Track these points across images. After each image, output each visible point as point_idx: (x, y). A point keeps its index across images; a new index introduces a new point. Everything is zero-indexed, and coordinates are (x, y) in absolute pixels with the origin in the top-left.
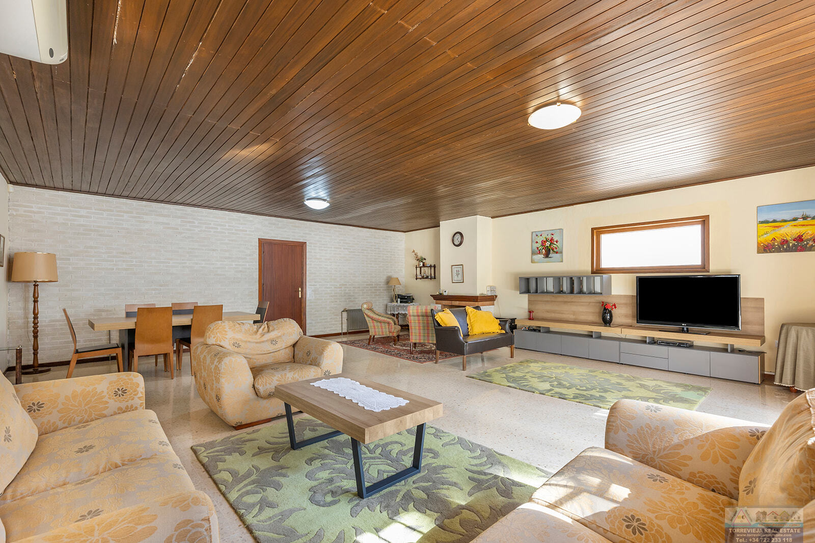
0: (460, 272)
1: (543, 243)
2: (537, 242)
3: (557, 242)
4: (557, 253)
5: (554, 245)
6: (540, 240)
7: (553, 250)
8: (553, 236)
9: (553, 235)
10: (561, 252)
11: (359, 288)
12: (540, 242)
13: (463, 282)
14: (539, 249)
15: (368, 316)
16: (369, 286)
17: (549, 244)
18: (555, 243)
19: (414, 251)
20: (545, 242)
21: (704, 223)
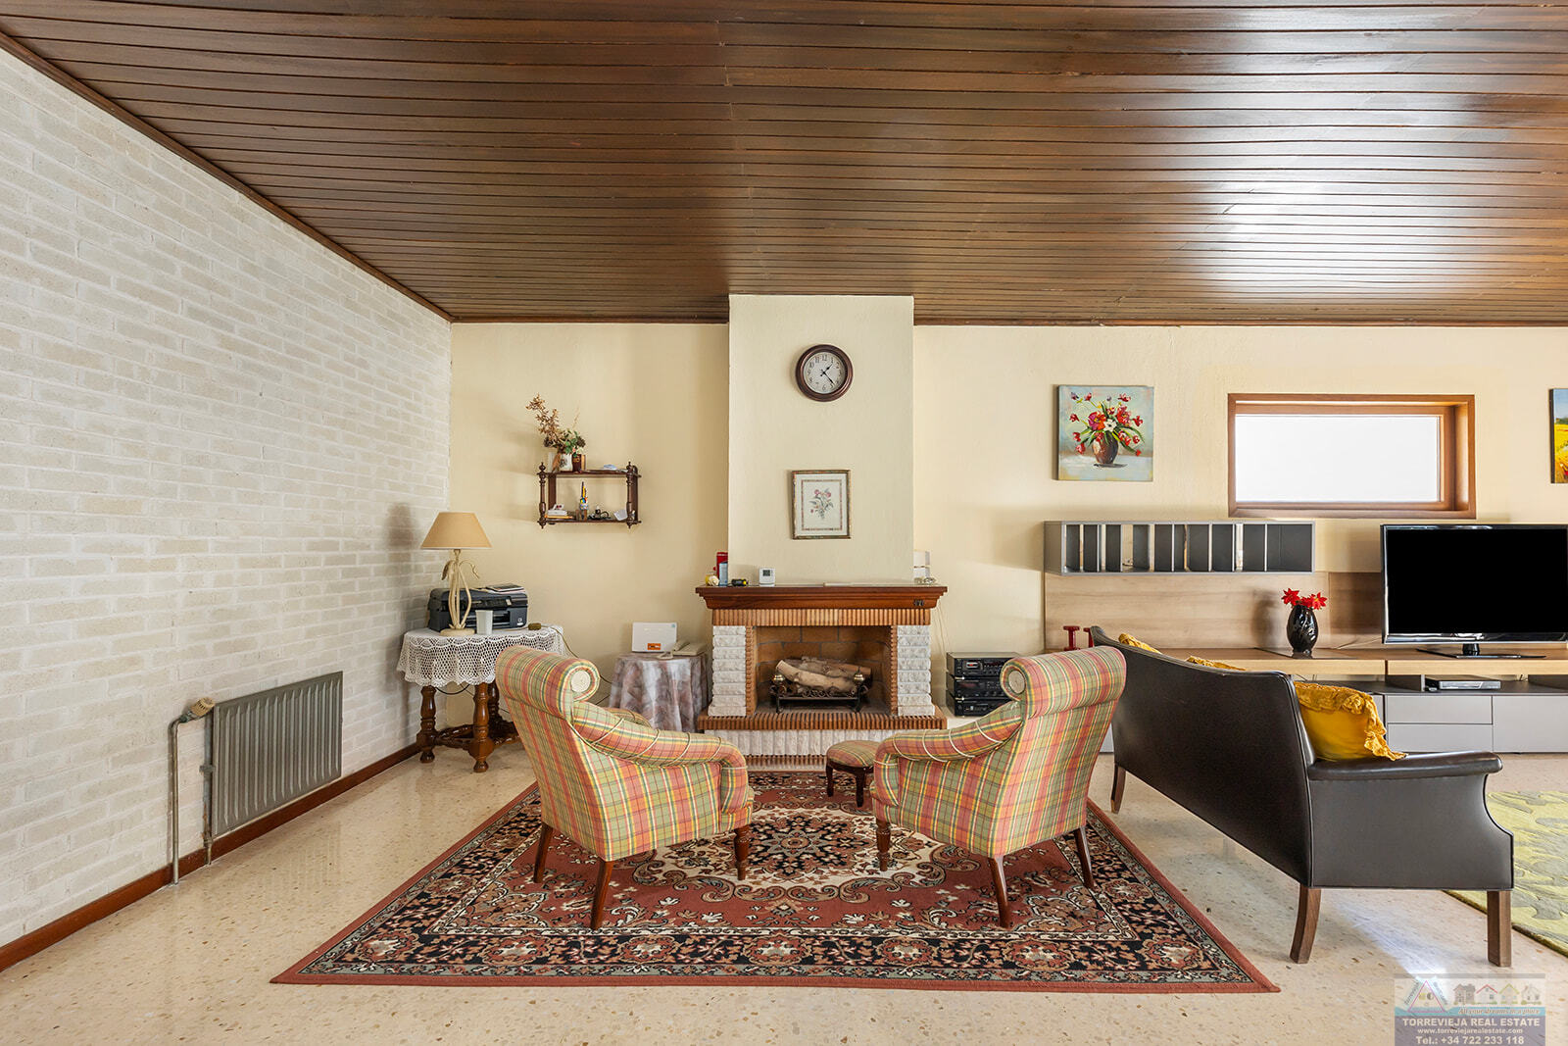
0: (835, 499)
1: (1095, 421)
2: (1075, 418)
3: (1138, 421)
4: (1138, 453)
5: (1128, 431)
6: (1084, 411)
7: (1126, 444)
8: (1124, 404)
9: (1125, 400)
10: (1150, 454)
11: (272, 562)
12: (1084, 417)
13: (848, 537)
14: (1082, 438)
15: (601, 742)
16: (323, 555)
17: (1114, 425)
18: (1133, 424)
19: (536, 404)
20: (1100, 418)
21: (1455, 412)
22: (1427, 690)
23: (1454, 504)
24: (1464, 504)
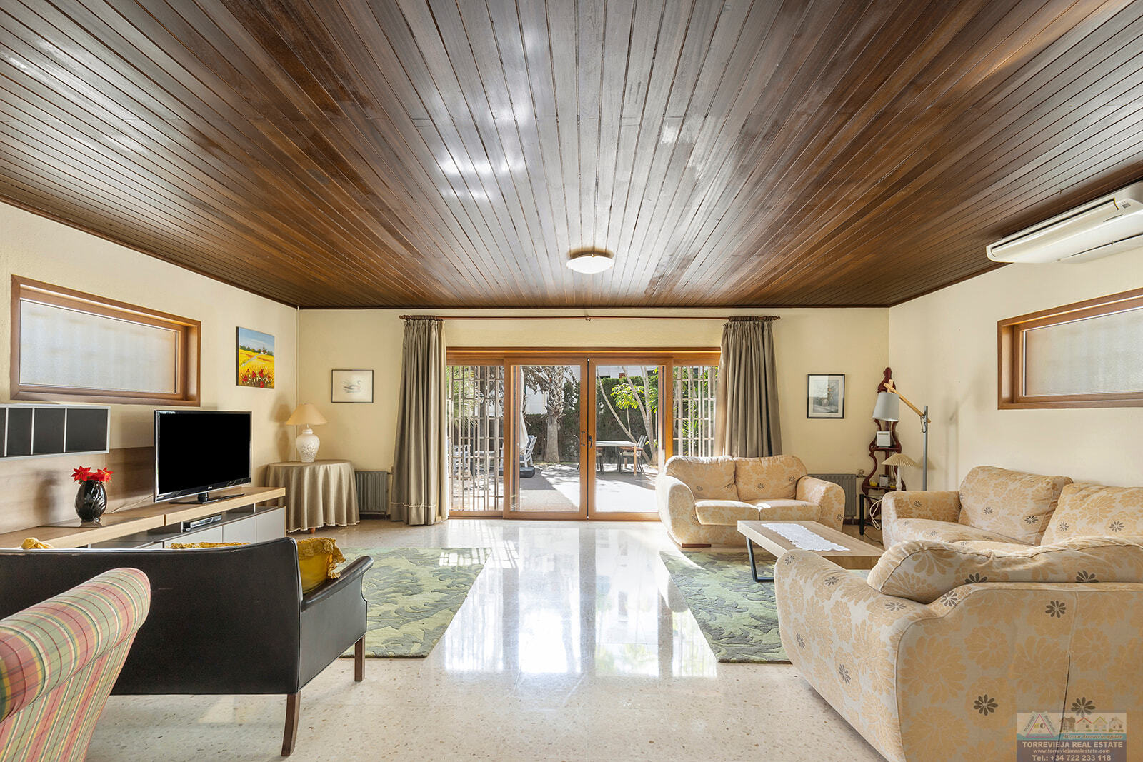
21: (188, 330)
22: (184, 531)
23: (186, 396)
24: (192, 396)
